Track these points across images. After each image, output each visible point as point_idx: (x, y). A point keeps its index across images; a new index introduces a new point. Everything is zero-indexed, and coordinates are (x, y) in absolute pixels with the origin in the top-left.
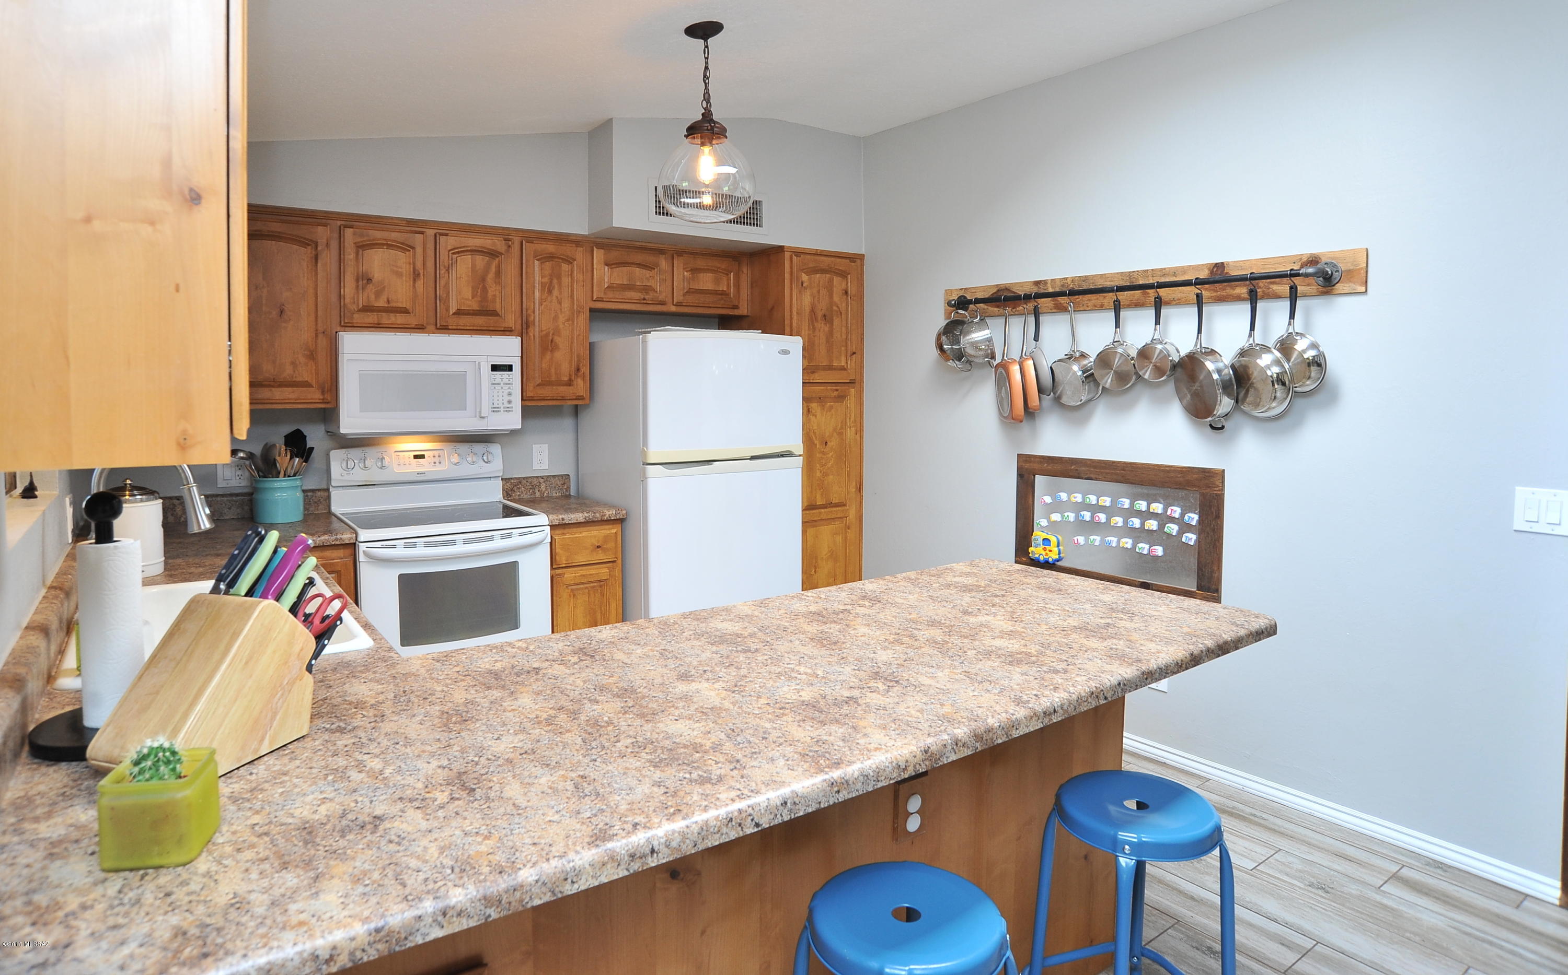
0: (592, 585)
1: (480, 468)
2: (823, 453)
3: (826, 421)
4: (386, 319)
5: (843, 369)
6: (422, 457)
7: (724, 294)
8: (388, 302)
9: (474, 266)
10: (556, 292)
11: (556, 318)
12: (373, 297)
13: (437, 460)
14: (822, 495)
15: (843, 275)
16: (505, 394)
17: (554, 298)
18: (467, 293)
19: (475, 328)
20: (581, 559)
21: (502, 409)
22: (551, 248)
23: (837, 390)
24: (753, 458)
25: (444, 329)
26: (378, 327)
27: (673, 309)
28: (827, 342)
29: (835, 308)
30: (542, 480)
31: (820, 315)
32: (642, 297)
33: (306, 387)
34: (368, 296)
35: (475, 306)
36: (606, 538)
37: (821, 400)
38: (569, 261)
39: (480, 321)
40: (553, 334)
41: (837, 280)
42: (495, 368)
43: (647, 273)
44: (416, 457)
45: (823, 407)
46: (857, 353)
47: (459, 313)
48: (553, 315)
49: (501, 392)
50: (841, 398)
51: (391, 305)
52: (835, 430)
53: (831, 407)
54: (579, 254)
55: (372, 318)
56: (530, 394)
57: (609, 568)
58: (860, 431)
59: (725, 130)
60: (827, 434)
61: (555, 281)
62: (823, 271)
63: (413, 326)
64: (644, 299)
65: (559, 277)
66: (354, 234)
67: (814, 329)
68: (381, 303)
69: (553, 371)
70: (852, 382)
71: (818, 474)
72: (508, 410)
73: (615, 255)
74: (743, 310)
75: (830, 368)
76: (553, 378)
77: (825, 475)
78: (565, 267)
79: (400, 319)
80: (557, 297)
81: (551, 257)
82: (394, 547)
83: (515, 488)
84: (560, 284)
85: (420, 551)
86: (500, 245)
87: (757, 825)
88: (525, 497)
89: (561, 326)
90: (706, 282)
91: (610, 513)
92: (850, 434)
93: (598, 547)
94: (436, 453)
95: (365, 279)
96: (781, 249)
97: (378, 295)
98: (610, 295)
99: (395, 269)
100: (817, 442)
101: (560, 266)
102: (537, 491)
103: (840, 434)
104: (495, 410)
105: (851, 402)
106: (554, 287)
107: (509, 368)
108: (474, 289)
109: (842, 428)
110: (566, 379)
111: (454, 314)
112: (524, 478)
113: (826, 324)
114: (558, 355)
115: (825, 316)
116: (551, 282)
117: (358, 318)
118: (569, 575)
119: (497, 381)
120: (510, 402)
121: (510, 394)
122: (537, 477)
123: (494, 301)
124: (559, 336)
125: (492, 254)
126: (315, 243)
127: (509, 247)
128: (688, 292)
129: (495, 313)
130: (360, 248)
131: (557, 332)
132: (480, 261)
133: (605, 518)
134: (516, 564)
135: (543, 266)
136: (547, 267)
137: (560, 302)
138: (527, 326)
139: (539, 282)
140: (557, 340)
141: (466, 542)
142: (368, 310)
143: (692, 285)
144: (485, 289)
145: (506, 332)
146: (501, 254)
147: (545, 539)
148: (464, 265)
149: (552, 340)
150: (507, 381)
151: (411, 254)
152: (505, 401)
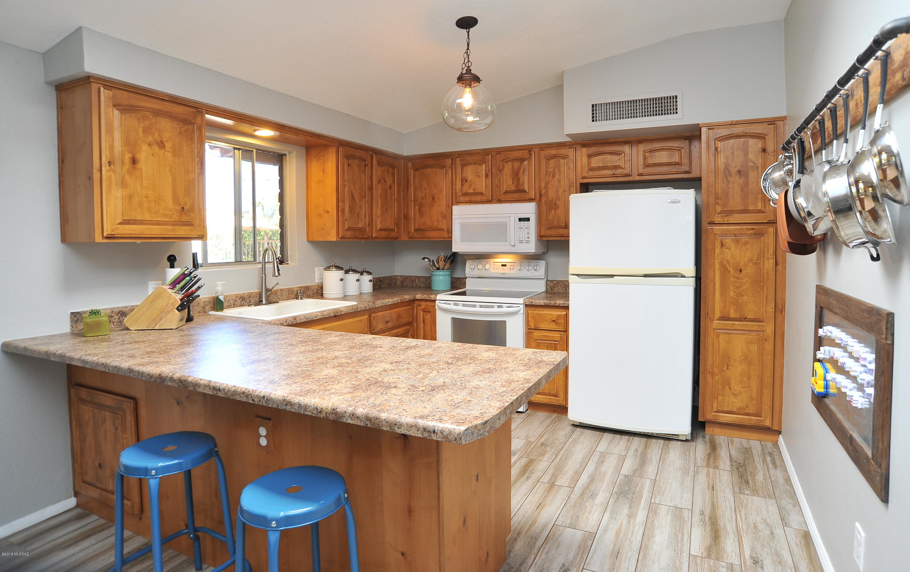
0: (550, 342)
1: (532, 273)
2: (738, 278)
3: (741, 253)
4: (473, 198)
5: (760, 211)
6: (505, 265)
7: (677, 164)
8: (474, 190)
9: (513, 167)
10: (557, 176)
11: (557, 191)
13: (512, 267)
14: (736, 310)
15: (760, 137)
16: (526, 234)
17: (556, 179)
18: (510, 182)
19: (514, 199)
20: (543, 326)
21: (524, 242)
22: (553, 151)
23: (753, 229)
24: (645, 276)
25: (500, 201)
26: (470, 202)
27: (638, 178)
28: (742, 190)
29: (750, 164)
31: (734, 171)
32: (613, 173)
34: (466, 189)
35: (514, 189)
36: (559, 317)
38: (565, 157)
39: (516, 196)
40: (556, 200)
41: (753, 142)
42: (520, 220)
43: (616, 157)
44: (502, 265)
45: (737, 242)
47: (506, 192)
48: (556, 189)
49: (524, 232)
50: (759, 235)
51: (476, 191)
52: (751, 260)
53: (746, 243)
54: (570, 152)
55: (467, 198)
56: (543, 233)
57: (560, 334)
60: (742, 263)
61: (557, 170)
62: (739, 137)
63: (485, 201)
64: (614, 174)
65: (559, 168)
66: (460, 160)
67: (728, 182)
68: (471, 191)
69: (556, 220)
71: (732, 294)
72: (528, 242)
73: (594, 149)
75: (745, 211)
76: (556, 224)
77: (740, 295)
78: (562, 161)
79: (479, 198)
80: (558, 179)
81: (554, 157)
82: (449, 304)
84: (559, 171)
85: (460, 308)
86: (525, 154)
89: (561, 195)
90: (662, 157)
91: (560, 302)
93: (553, 321)
94: (512, 264)
95: (464, 180)
97: (470, 187)
98: (591, 174)
99: (477, 174)
100: (730, 269)
101: (560, 161)
103: (756, 264)
104: (521, 242)
105: (767, 239)
106: (556, 173)
107: (528, 219)
108: (513, 179)
109: (758, 259)
110: (563, 225)
111: (504, 193)
112: (561, 281)
113: (741, 178)
114: (559, 211)
115: (739, 172)
116: (554, 171)
117: (462, 199)
118: (536, 334)
119: (522, 227)
120: (528, 238)
121: (528, 233)
123: (523, 184)
124: (559, 200)
125: (522, 160)
126: (445, 167)
127: (531, 154)
128: (647, 166)
129: (524, 191)
130: (463, 166)
131: (558, 198)
132: (516, 164)
133: (557, 305)
134: (505, 322)
135: (549, 162)
136: (552, 162)
137: (559, 182)
138: (541, 196)
139: (547, 171)
140: (558, 203)
141: (481, 307)
142: (466, 194)
143: (650, 161)
144: (519, 179)
145: (530, 200)
146: (527, 159)
147: (522, 312)
148: (508, 168)
149: (555, 203)
150: (527, 227)
151: (484, 165)
152: (526, 237)
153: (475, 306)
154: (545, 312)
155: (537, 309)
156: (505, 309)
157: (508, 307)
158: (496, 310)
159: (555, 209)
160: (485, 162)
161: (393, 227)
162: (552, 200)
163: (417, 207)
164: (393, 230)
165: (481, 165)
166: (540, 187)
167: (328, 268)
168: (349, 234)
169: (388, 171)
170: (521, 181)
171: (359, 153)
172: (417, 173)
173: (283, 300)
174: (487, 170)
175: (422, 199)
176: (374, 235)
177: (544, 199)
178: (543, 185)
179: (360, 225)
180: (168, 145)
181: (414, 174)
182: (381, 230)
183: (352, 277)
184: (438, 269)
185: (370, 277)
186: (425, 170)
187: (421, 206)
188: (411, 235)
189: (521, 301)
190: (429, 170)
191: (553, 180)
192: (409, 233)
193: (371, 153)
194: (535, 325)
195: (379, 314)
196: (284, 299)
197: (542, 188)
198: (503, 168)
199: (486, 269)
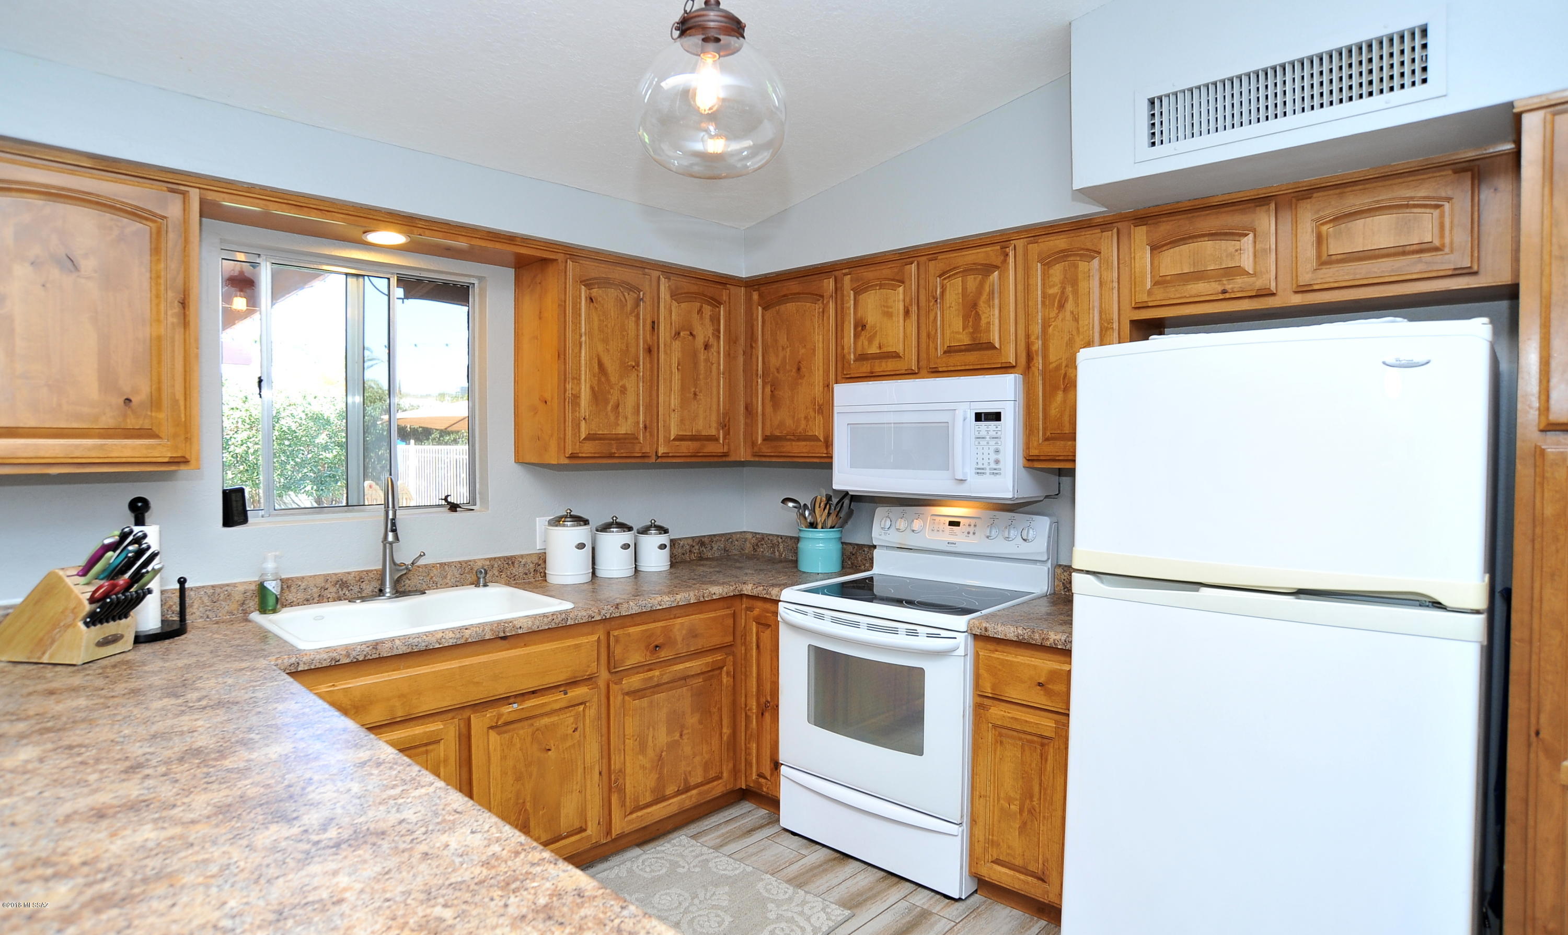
0: (1029, 737)
1: (1016, 546)
4: (879, 367)
6: (957, 524)
8: (880, 348)
9: (964, 289)
10: (1070, 306)
11: (1070, 343)
12: (866, 343)
13: (972, 530)
16: (993, 453)
17: (1068, 314)
18: (958, 325)
19: (967, 367)
20: (1013, 693)
21: (988, 471)
22: (1060, 242)
25: (935, 372)
26: (872, 376)
27: (1295, 299)
32: (1220, 288)
33: (813, 440)
34: (863, 345)
35: (967, 341)
38: (1091, 255)
39: (972, 358)
40: (1067, 366)
42: (979, 417)
43: (1229, 245)
47: (949, 351)
48: (1066, 339)
49: (986, 448)
51: (885, 350)
54: (1106, 242)
55: (867, 368)
56: (1034, 452)
61: (1069, 289)
63: (903, 372)
64: (1224, 292)
65: (1075, 283)
66: (851, 280)
68: (874, 350)
69: (1066, 419)
72: (995, 473)
73: (1165, 228)
74: (1493, 273)
76: (1067, 430)
78: (1084, 265)
79: (890, 365)
80: (1072, 313)
81: (1063, 255)
84: (1076, 293)
86: (994, 257)
90: (1373, 234)
91: (1057, 638)
93: (1040, 684)
94: (974, 522)
95: (860, 326)
97: (870, 341)
98: (1159, 294)
99: (886, 309)
101: (1076, 267)
104: (980, 472)
106: (1066, 300)
107: (996, 417)
108: (966, 318)
111: (945, 352)
116: (1063, 293)
117: (855, 369)
118: (997, 712)
119: (982, 435)
120: (997, 462)
121: (997, 451)
123: (988, 331)
125: (988, 269)
126: (822, 296)
127: (1007, 255)
128: (1324, 261)
129: (990, 346)
130: (858, 292)
132: (972, 282)
133: (1048, 643)
134: (921, 671)
135: (1051, 271)
136: (1057, 271)
137: (1076, 320)
138: (1030, 358)
139: (1044, 295)
141: (871, 627)
142: (862, 358)
143: (1336, 247)
144: (978, 317)
145: (1006, 368)
146: (997, 267)
147: (961, 652)
148: (954, 291)
149: (1065, 374)
150: (994, 434)
151: (901, 289)
152: (992, 461)
153: (856, 625)
154: (1020, 659)
155: (1000, 648)
156: (922, 642)
157: (930, 636)
158: (901, 640)
159: (1065, 390)
160: (903, 282)
161: (713, 432)
162: (1058, 368)
163: (768, 389)
164: (714, 439)
165: (894, 288)
166: (1028, 336)
167: (557, 522)
168: (589, 448)
169: (700, 311)
170: (984, 321)
171: (619, 274)
172: (769, 314)
173: (447, 586)
174: (908, 300)
175: (778, 370)
176: (661, 451)
177: (1039, 362)
178: (1037, 329)
179: (623, 429)
180: (88, 265)
181: (763, 317)
182: (679, 438)
183: (613, 541)
184: (813, 525)
185: (664, 539)
186: (783, 307)
187: (775, 386)
188: (756, 449)
189: (960, 622)
190: (791, 307)
191: (1060, 316)
192: (754, 444)
193: (655, 274)
194: (994, 687)
195: (632, 630)
196: (450, 584)
197: (1033, 338)
198: (943, 293)
199: (913, 531)
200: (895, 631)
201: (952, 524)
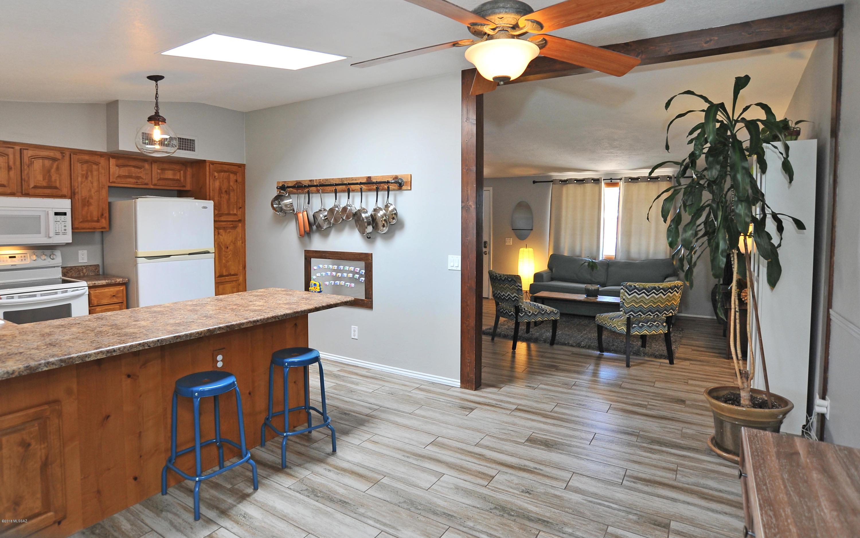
1: (48, 262)
2: (226, 252)
3: (226, 238)
5: (235, 215)
7: (179, 180)
9: (43, 165)
10: (90, 178)
11: (90, 191)
13: (23, 258)
14: (226, 271)
15: (235, 173)
16: (62, 227)
17: (89, 181)
18: (40, 178)
19: (45, 194)
20: (105, 302)
21: (61, 233)
22: (86, 157)
23: (232, 224)
24: (190, 254)
25: (27, 195)
27: (152, 187)
28: (228, 203)
29: (231, 188)
30: (84, 268)
31: (224, 191)
32: (136, 181)
35: (45, 184)
36: (118, 292)
37: (225, 229)
38: (97, 164)
39: (48, 191)
40: (88, 198)
41: (232, 176)
42: (56, 214)
43: (139, 170)
45: (226, 232)
46: (242, 207)
47: (35, 187)
49: (60, 225)
50: (235, 227)
52: (232, 242)
53: (230, 232)
54: (102, 161)
56: (76, 226)
57: (119, 306)
58: (244, 242)
59: (165, 120)
60: (228, 244)
61: (89, 173)
62: (225, 171)
63: (9, 193)
64: (137, 182)
65: (91, 171)
67: (221, 197)
69: (89, 215)
70: (240, 221)
71: (224, 261)
72: (64, 234)
73: (121, 162)
74: (188, 187)
75: (229, 214)
76: (89, 219)
77: (227, 261)
78: (95, 167)
80: (90, 181)
81: (87, 162)
83: (69, 272)
84: (92, 175)
85: (16, 300)
86: (58, 155)
87: (149, 346)
88: (75, 276)
89: (93, 194)
90: (169, 174)
91: (120, 280)
92: (239, 243)
93: (114, 296)
94: (22, 255)
96: (204, 161)
98: (119, 180)
100: (223, 247)
101: (92, 166)
102: (81, 273)
103: (234, 244)
104: (57, 234)
105: (239, 229)
106: (89, 176)
107: (65, 214)
108: (44, 176)
109: (235, 241)
110: (96, 219)
111: (32, 188)
113: (226, 195)
114: (92, 208)
115: (226, 191)
116: (87, 173)
118: (99, 309)
119: (58, 220)
120: (65, 230)
121: (65, 226)
122: (81, 266)
123: (55, 182)
124: (92, 199)
125: (54, 160)
128: (159, 179)
129: (56, 188)
131: (91, 197)
132: (47, 163)
133: (117, 283)
134: (70, 305)
135: (83, 166)
136: (85, 166)
137: (92, 183)
138: (73, 194)
140: (91, 201)
143: (162, 176)
144: (50, 177)
145: (63, 197)
146: (59, 160)
147: (86, 293)
148: (36, 164)
149: (88, 201)
150: (64, 220)
152: (63, 230)
154: (106, 290)
157: (72, 291)
159: (88, 206)
162: (85, 198)
170: (53, 178)
174: (11, 163)
177: (77, 196)
189: (85, 283)
191: (85, 181)
194: (95, 302)
197: (75, 187)
198: (32, 164)
200: (56, 293)
201: (10, 257)
